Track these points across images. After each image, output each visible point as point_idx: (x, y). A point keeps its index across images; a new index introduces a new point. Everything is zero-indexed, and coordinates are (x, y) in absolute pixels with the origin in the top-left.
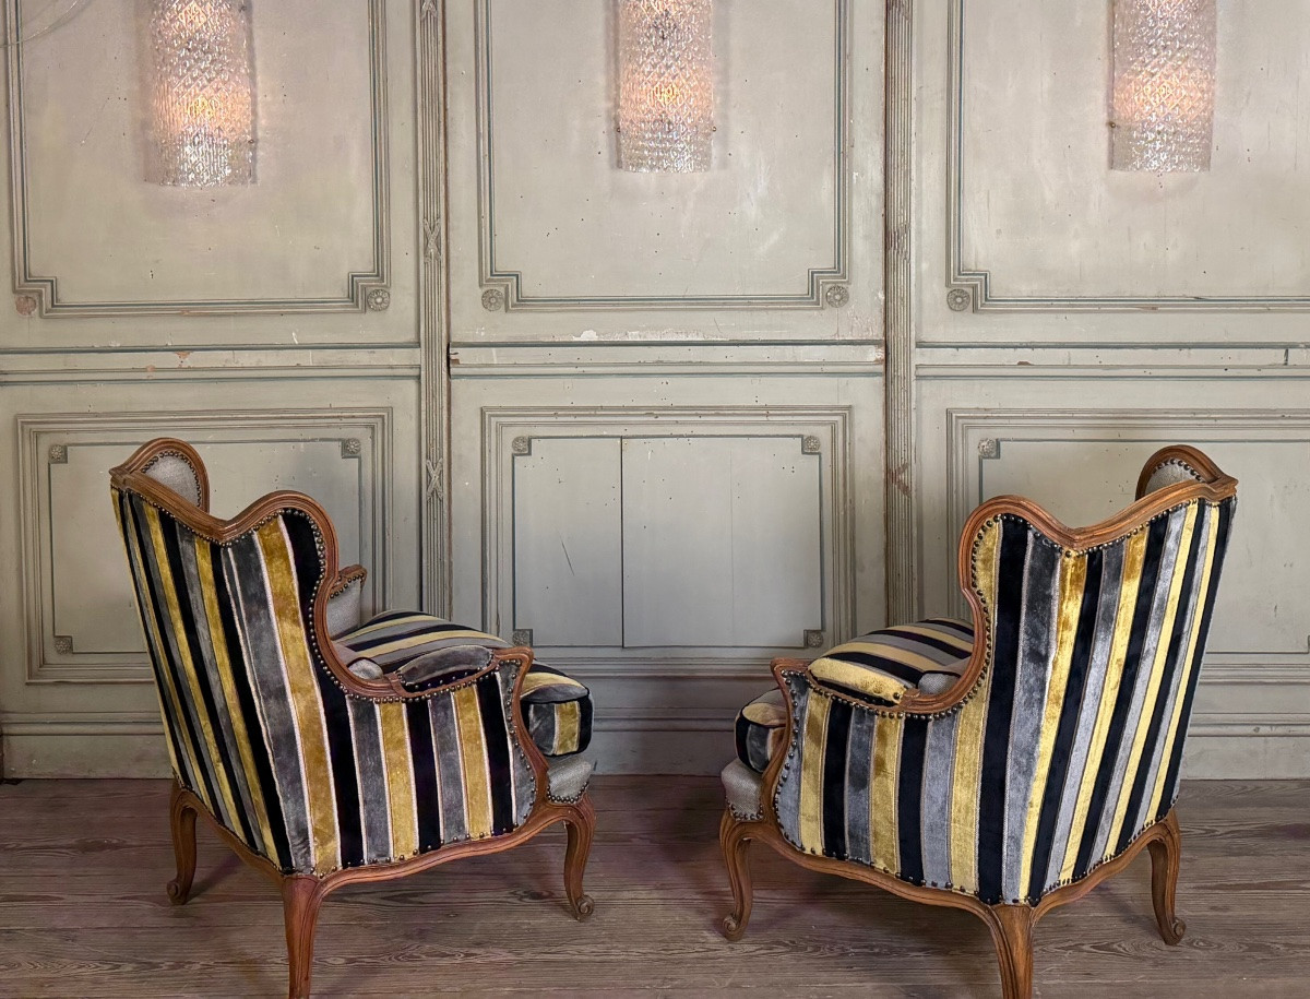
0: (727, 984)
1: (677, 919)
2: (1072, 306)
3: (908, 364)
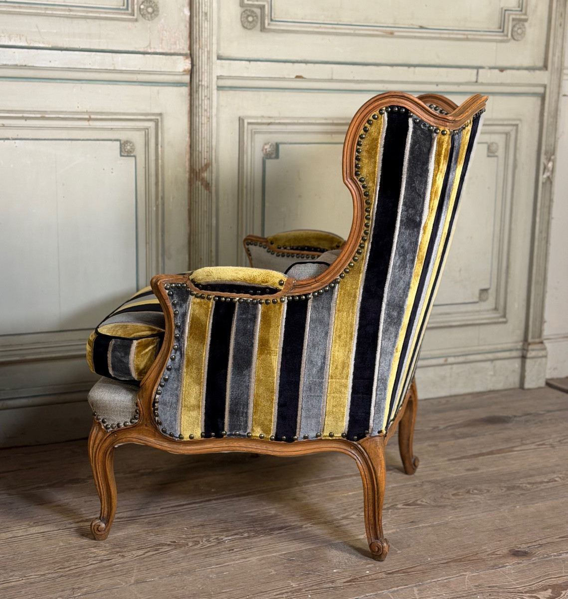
0: (132, 581)
1: (61, 544)
2: (335, 28)
3: (210, 74)
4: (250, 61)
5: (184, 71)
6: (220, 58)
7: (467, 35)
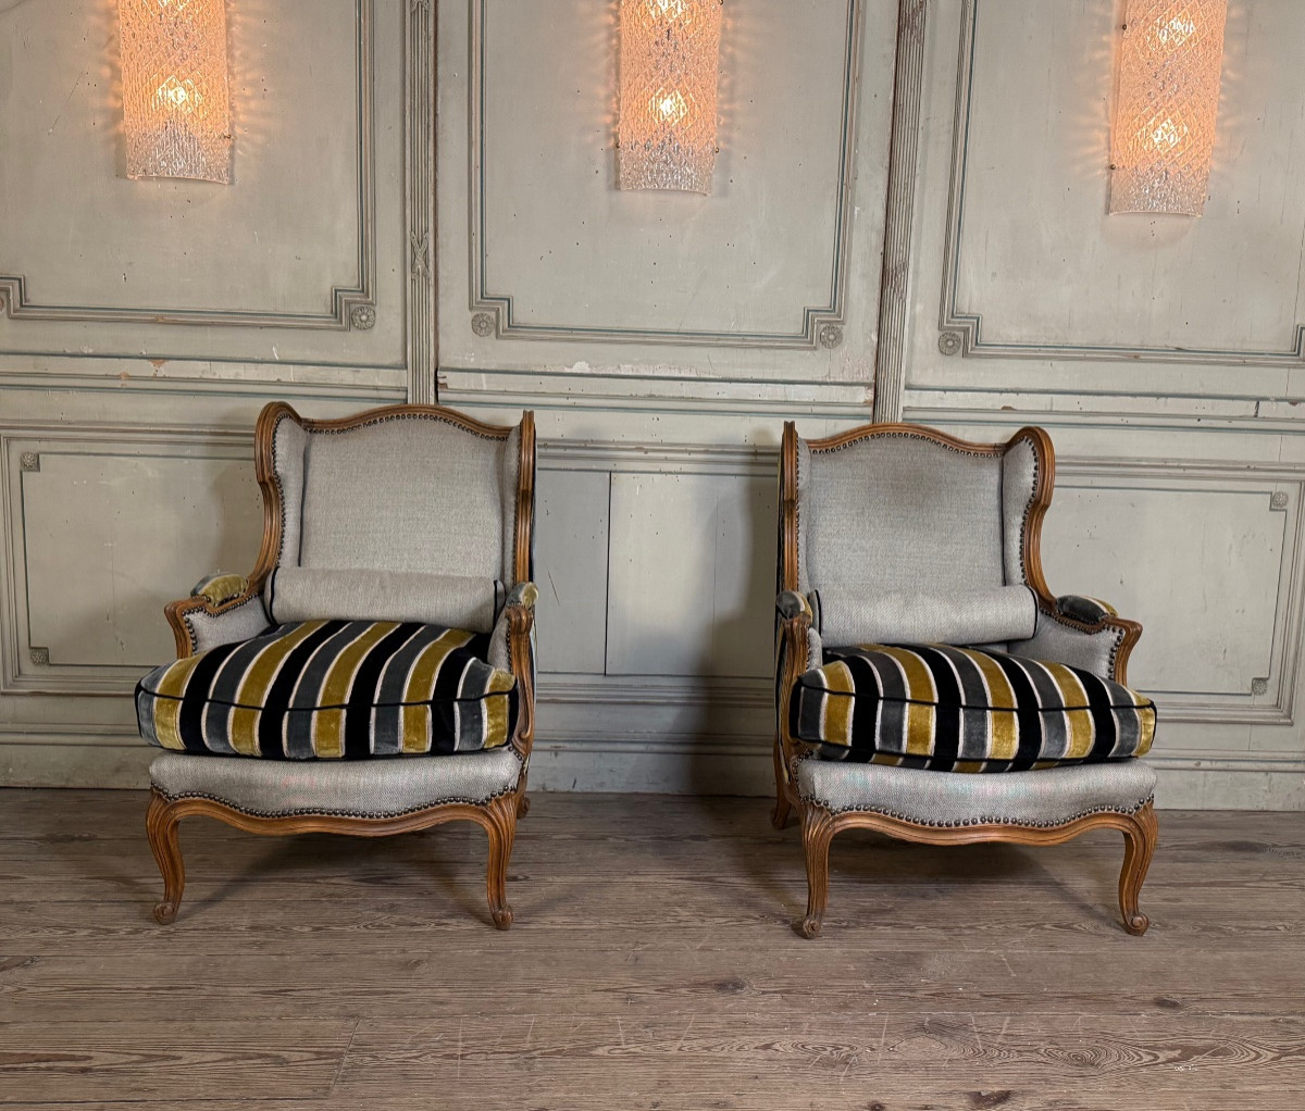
2: (1060, 352)
3: (896, 405)
4: (945, 390)
5: (866, 402)
6: (908, 387)
7: (1244, 358)
